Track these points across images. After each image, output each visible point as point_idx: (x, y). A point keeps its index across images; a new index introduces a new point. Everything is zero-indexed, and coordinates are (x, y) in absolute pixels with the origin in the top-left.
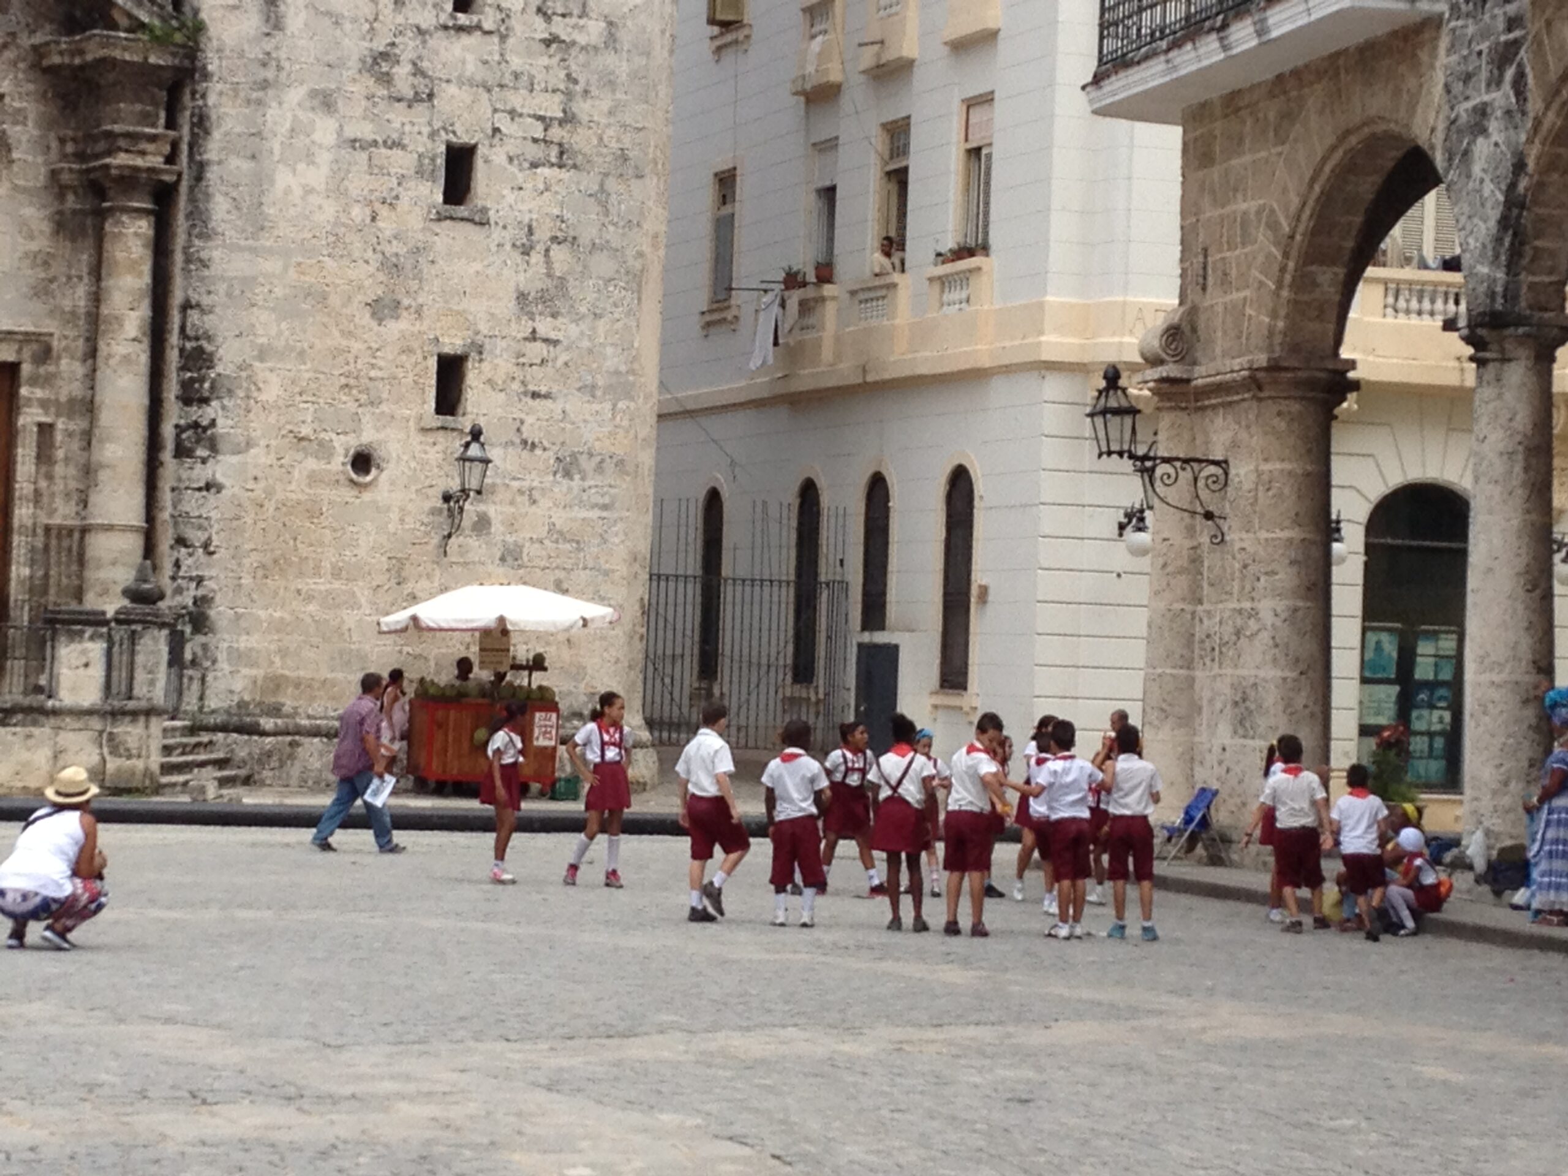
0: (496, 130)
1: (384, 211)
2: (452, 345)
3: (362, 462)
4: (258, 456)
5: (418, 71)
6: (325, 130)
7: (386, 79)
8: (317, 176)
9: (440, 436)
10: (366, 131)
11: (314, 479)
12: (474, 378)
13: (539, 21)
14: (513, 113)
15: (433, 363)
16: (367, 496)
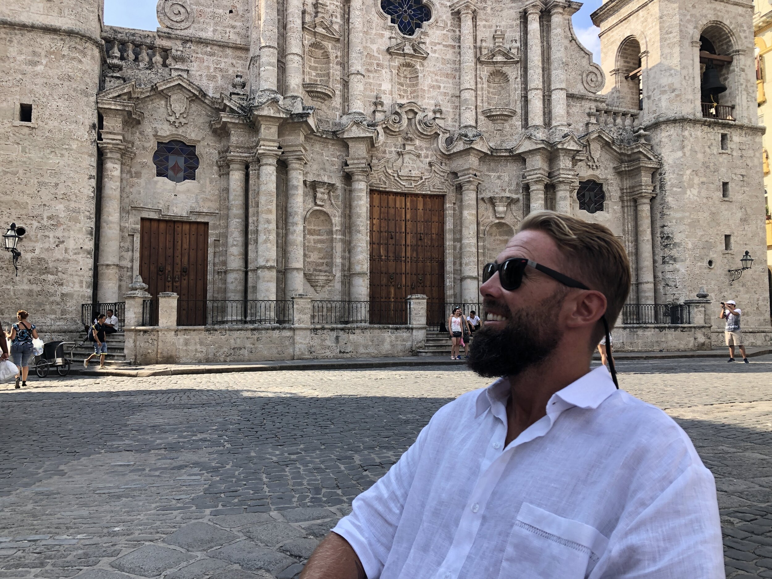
0: (732, 179)
1: (710, 200)
2: (727, 233)
3: (710, 263)
4: (688, 262)
5: (715, 165)
6: (696, 180)
7: (707, 167)
8: (695, 191)
9: (727, 255)
10: (704, 179)
11: (700, 267)
12: (732, 240)
13: (739, 152)
14: (735, 174)
15: (724, 237)
16: (712, 271)
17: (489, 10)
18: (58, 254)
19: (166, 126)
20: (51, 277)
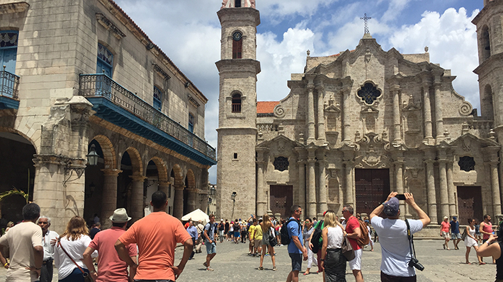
17: (407, 88)
18: (245, 200)
19: (277, 152)
20: (243, 208)
